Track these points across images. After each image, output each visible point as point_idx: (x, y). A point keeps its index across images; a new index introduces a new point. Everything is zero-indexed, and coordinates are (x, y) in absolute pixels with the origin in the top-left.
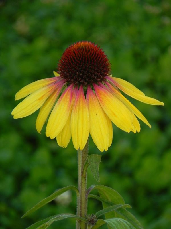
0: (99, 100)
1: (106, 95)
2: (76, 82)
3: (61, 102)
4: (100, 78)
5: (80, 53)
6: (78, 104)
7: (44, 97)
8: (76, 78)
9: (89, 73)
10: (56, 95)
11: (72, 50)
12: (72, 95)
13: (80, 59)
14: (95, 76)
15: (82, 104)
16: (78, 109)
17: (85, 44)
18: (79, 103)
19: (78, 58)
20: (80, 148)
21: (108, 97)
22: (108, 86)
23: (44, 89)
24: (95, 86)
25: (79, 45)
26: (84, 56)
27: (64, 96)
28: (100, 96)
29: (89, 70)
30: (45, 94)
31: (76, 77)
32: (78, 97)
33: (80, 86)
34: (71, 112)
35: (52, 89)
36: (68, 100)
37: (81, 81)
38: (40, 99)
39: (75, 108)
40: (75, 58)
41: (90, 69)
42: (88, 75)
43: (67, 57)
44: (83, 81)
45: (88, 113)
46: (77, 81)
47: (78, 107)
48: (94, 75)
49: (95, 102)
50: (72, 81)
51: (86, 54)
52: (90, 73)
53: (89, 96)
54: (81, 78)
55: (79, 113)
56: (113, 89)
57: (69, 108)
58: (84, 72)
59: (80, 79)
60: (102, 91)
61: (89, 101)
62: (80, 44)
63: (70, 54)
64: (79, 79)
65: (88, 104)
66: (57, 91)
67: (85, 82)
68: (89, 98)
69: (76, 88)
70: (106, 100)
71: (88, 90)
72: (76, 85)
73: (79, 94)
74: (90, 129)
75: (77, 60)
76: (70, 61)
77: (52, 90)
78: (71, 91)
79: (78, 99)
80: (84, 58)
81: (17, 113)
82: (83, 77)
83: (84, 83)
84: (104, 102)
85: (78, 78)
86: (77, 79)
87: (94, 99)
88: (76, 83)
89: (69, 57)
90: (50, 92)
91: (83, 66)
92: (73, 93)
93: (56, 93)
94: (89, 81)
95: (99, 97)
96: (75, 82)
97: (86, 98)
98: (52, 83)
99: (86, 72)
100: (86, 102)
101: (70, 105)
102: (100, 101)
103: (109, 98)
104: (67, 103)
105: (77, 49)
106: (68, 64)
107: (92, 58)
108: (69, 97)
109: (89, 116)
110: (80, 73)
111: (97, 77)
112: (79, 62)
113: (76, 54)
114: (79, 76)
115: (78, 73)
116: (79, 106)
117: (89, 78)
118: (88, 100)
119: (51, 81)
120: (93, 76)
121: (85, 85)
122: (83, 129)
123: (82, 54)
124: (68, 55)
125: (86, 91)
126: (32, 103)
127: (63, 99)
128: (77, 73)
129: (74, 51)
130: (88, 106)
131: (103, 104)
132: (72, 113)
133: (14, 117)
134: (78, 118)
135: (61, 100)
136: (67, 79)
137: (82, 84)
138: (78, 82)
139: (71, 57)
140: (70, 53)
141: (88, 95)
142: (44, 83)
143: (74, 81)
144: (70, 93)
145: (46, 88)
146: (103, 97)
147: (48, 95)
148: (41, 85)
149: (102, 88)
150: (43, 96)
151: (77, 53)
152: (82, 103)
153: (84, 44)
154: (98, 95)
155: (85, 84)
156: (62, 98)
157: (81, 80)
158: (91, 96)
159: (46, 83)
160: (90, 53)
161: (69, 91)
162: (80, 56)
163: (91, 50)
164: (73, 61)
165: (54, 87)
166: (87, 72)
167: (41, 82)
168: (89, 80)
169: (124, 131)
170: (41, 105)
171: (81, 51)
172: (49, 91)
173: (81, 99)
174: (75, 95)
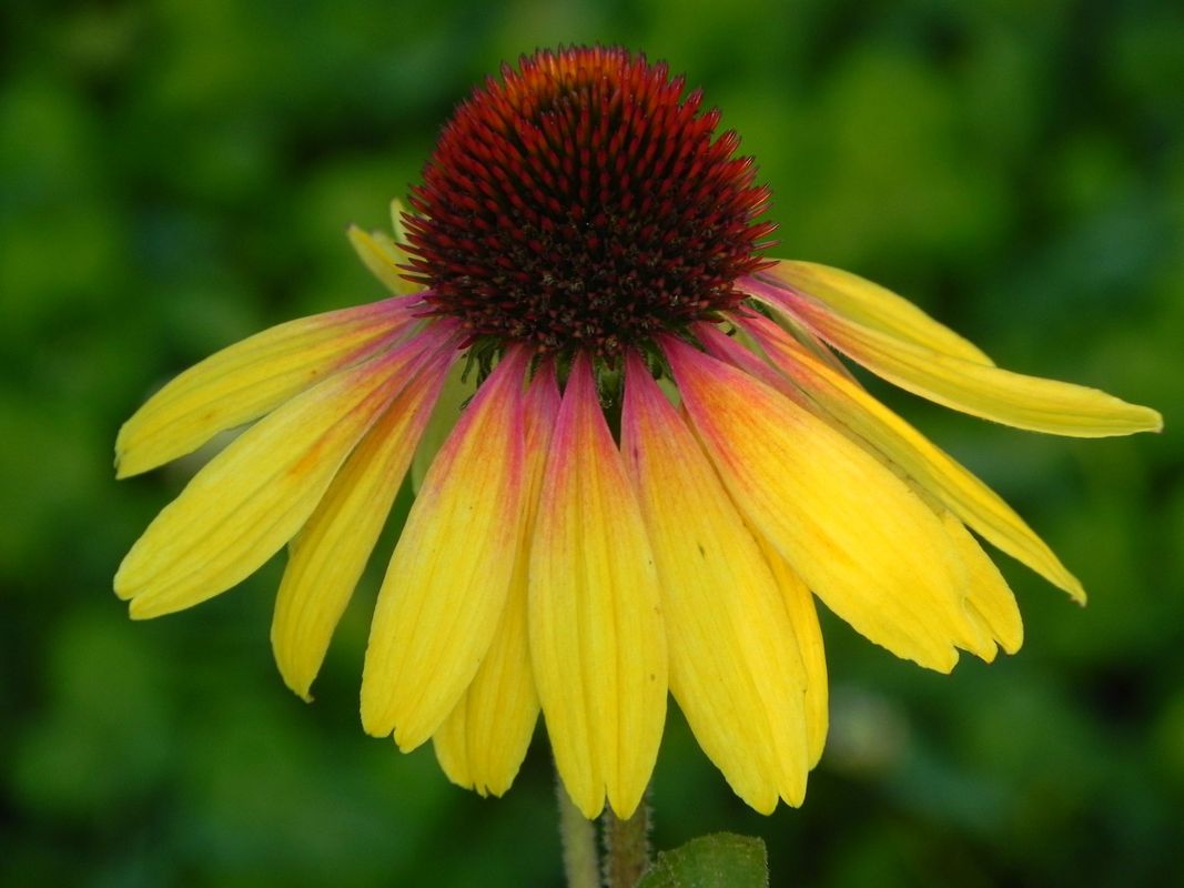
0: (715, 455)
1: (757, 413)
2: (541, 336)
3: (450, 482)
4: (702, 298)
5: (557, 138)
6: (572, 491)
7: (327, 447)
8: (543, 308)
9: (628, 272)
10: (408, 429)
11: (500, 124)
12: (519, 428)
13: (564, 185)
14: (670, 288)
15: (596, 494)
16: (570, 526)
17: (579, 69)
18: (578, 478)
19: (548, 180)
20: (615, 806)
21: (769, 424)
22: (763, 339)
23: (319, 393)
24: (672, 350)
25: (543, 78)
26: (585, 158)
27: (470, 440)
28: (719, 426)
29: (624, 252)
30: (332, 428)
31: (538, 306)
32: (566, 440)
33: (568, 358)
34: (526, 545)
35: (374, 387)
36: (498, 463)
37: (577, 334)
38: (298, 468)
39: (548, 520)
40: (528, 181)
41: (634, 247)
42: (625, 287)
43: (473, 178)
44: (589, 329)
45: (646, 555)
46: (548, 332)
47: (570, 512)
48: (661, 283)
49: (687, 464)
50: (513, 332)
51: (595, 144)
52: (634, 274)
53: (641, 423)
54: (573, 312)
55: (580, 553)
56: (801, 357)
57: (512, 521)
58: (596, 267)
59: (567, 320)
60: (728, 387)
61: (644, 460)
62: (548, 75)
63: (485, 151)
64: (560, 316)
65: (640, 486)
66: (414, 405)
67: (606, 335)
68: (641, 442)
69: (548, 381)
70: (762, 449)
71: (632, 387)
72: (543, 363)
73: (568, 420)
74: (671, 660)
75: (540, 196)
76: (493, 205)
77: (373, 394)
78: (511, 399)
79: (563, 457)
80: (585, 175)
81: (149, 582)
82: (588, 302)
83: (600, 341)
84: (746, 463)
85: (553, 314)
86: (548, 316)
87: (673, 442)
88: (542, 349)
89: (484, 173)
90: (364, 413)
91: (583, 230)
92: (526, 413)
93: (408, 415)
94: (633, 326)
95: (713, 432)
96: (536, 337)
97: (618, 441)
98: (368, 347)
99: (609, 269)
100: (622, 470)
101: (515, 502)
102: (721, 460)
103: (778, 433)
104: (491, 491)
105: (527, 110)
106: (480, 223)
107: (641, 167)
108: (499, 442)
109: (651, 571)
110: (566, 278)
111: (684, 293)
112: (555, 204)
113: (531, 148)
114: (560, 297)
115: (556, 276)
116: (579, 499)
117: (631, 308)
118: (636, 454)
119: (361, 329)
120: (657, 290)
121: (606, 354)
122: (619, 664)
123: (570, 151)
124: (472, 156)
125: (611, 388)
126: (247, 501)
127: (460, 461)
128: (548, 278)
129: (510, 125)
130: (641, 497)
131: (743, 474)
132: (532, 560)
133: (132, 606)
134: (581, 590)
135: (448, 473)
136: (475, 320)
137: (589, 345)
138: (560, 336)
139: (500, 173)
140: (489, 146)
141: (631, 417)
142: (311, 347)
143: (527, 331)
144: (506, 411)
145: (335, 384)
146: (739, 428)
147: (351, 431)
148: (297, 361)
149: (725, 366)
150: (317, 446)
151: (537, 145)
152: (595, 481)
153: (573, 72)
154: (703, 416)
155: (603, 347)
156: (453, 456)
157: (578, 324)
158: (652, 427)
159: (332, 349)
160: (621, 135)
161: (496, 399)
162: (554, 162)
163: (626, 117)
164: (516, 200)
165: (390, 371)
166: (612, 263)
167: (293, 338)
168: (632, 319)
169: (911, 664)
170: (309, 509)
171: (565, 129)
172: (357, 408)
173: (590, 454)
174: (539, 422)
